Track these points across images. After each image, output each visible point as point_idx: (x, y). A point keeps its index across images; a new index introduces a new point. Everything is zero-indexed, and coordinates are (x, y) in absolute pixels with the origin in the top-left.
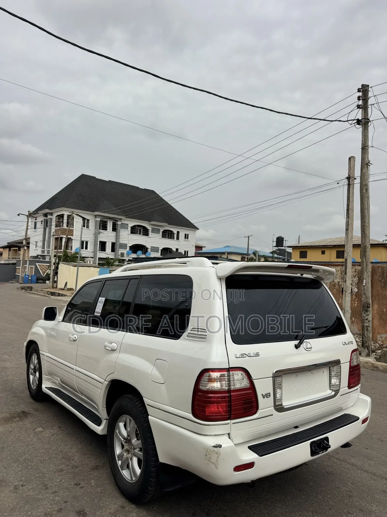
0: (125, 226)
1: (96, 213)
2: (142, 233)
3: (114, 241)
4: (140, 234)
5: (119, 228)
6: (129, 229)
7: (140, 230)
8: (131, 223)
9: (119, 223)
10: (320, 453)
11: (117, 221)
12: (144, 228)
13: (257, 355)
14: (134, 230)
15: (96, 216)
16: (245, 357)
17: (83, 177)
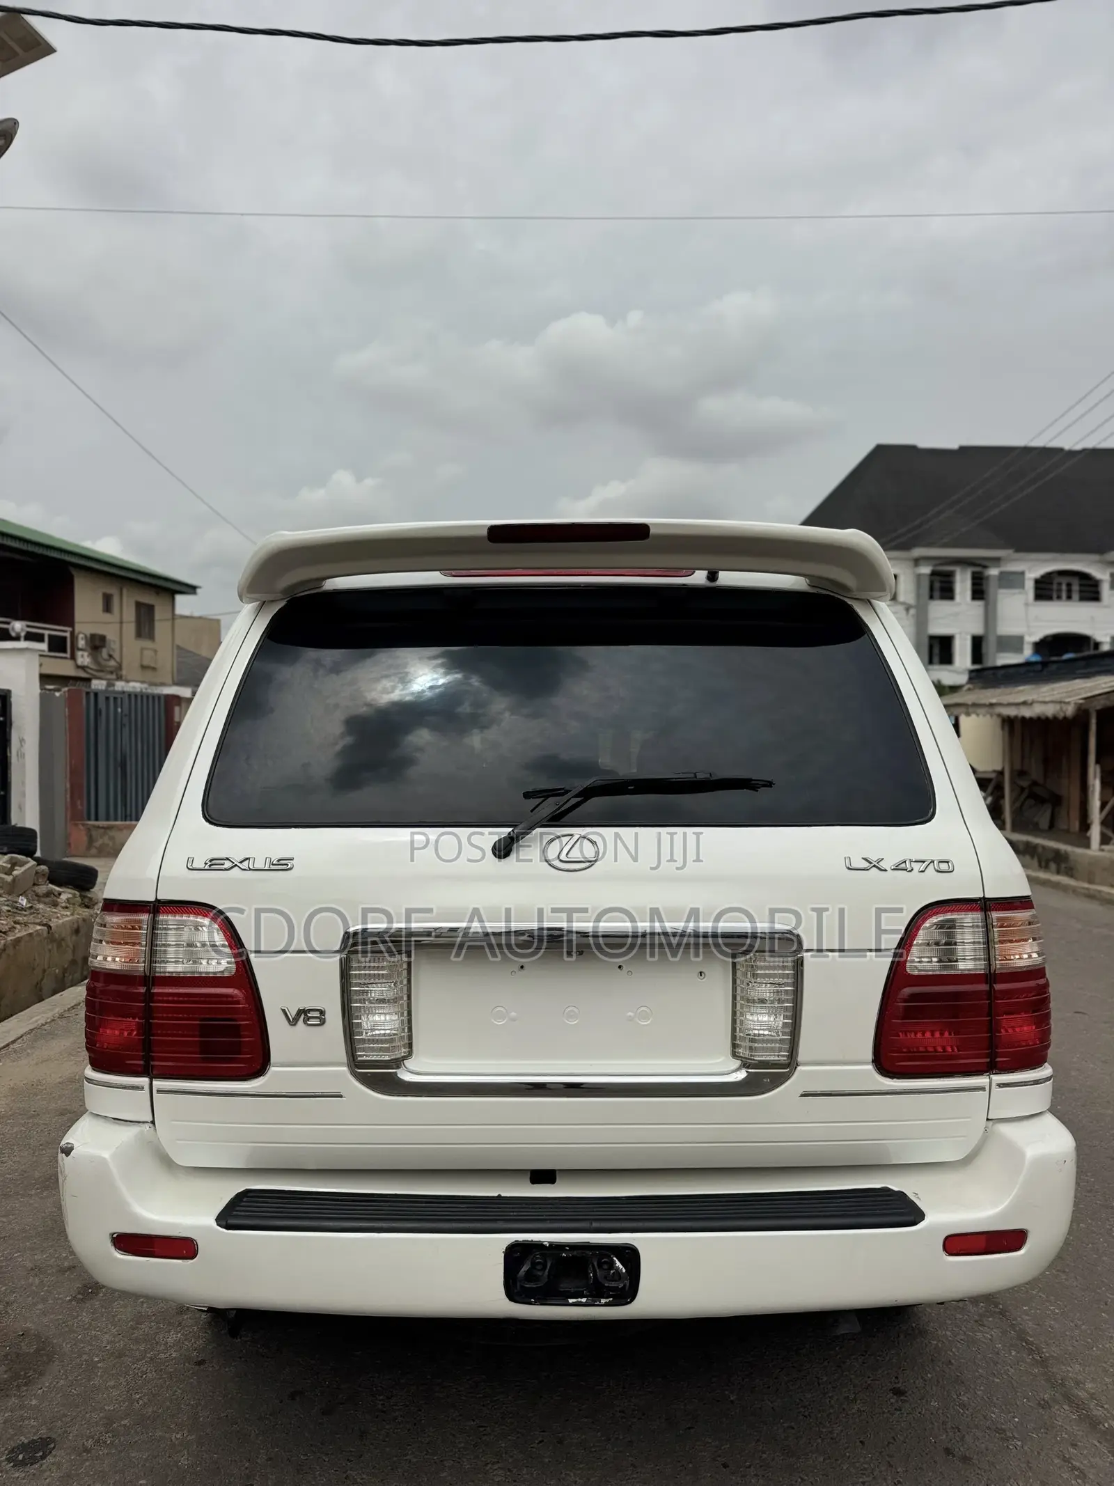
0: (1012, 581)
1: (918, 552)
2: (1076, 596)
3: (979, 631)
4: (1069, 597)
5: (992, 587)
6: (1030, 586)
7: (1069, 585)
8: (1035, 568)
9: (993, 572)
10: (571, 1301)
11: (985, 567)
12: (1084, 577)
13: (282, 865)
14: (1045, 589)
15: (917, 562)
16: (226, 870)
17: (881, 452)
